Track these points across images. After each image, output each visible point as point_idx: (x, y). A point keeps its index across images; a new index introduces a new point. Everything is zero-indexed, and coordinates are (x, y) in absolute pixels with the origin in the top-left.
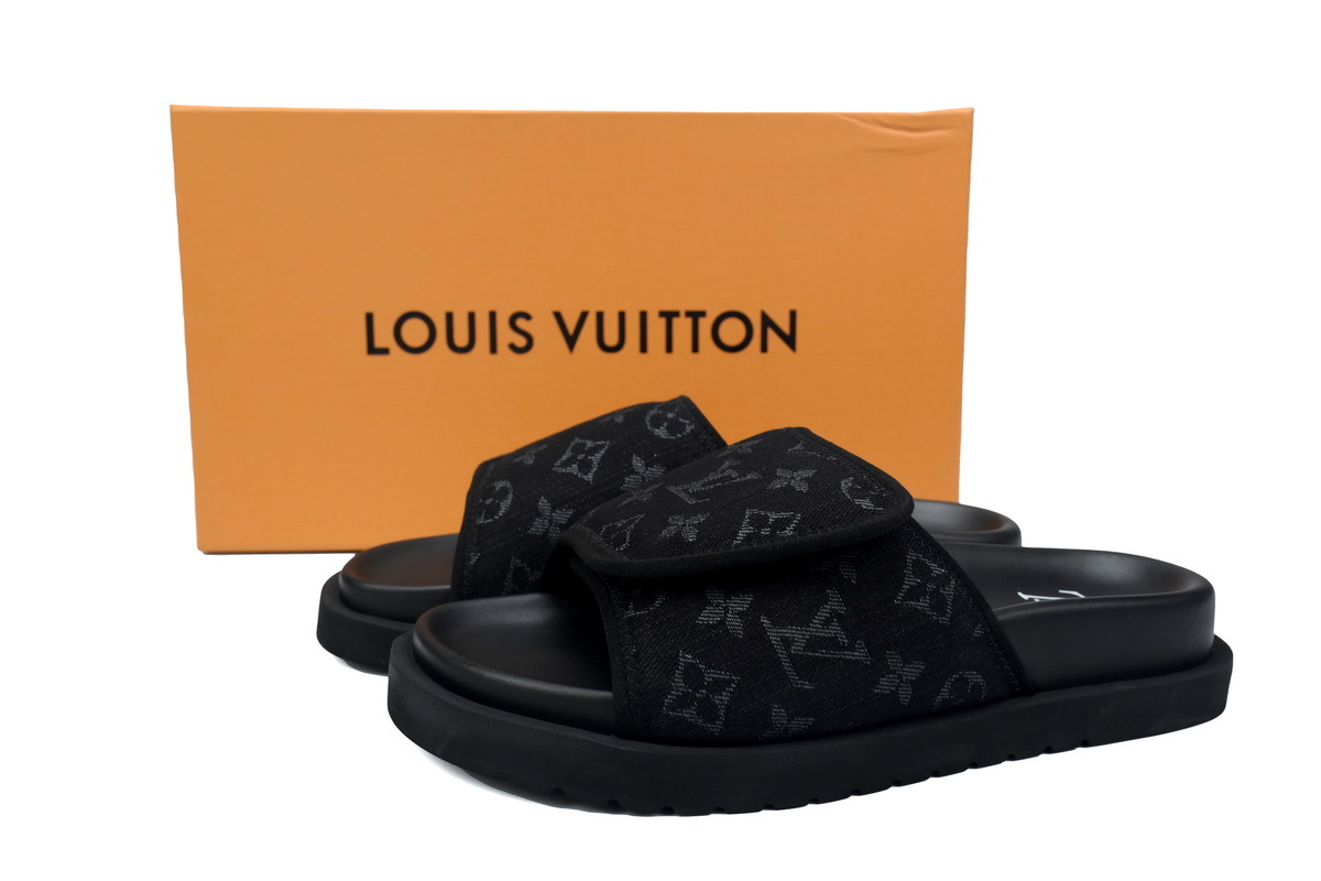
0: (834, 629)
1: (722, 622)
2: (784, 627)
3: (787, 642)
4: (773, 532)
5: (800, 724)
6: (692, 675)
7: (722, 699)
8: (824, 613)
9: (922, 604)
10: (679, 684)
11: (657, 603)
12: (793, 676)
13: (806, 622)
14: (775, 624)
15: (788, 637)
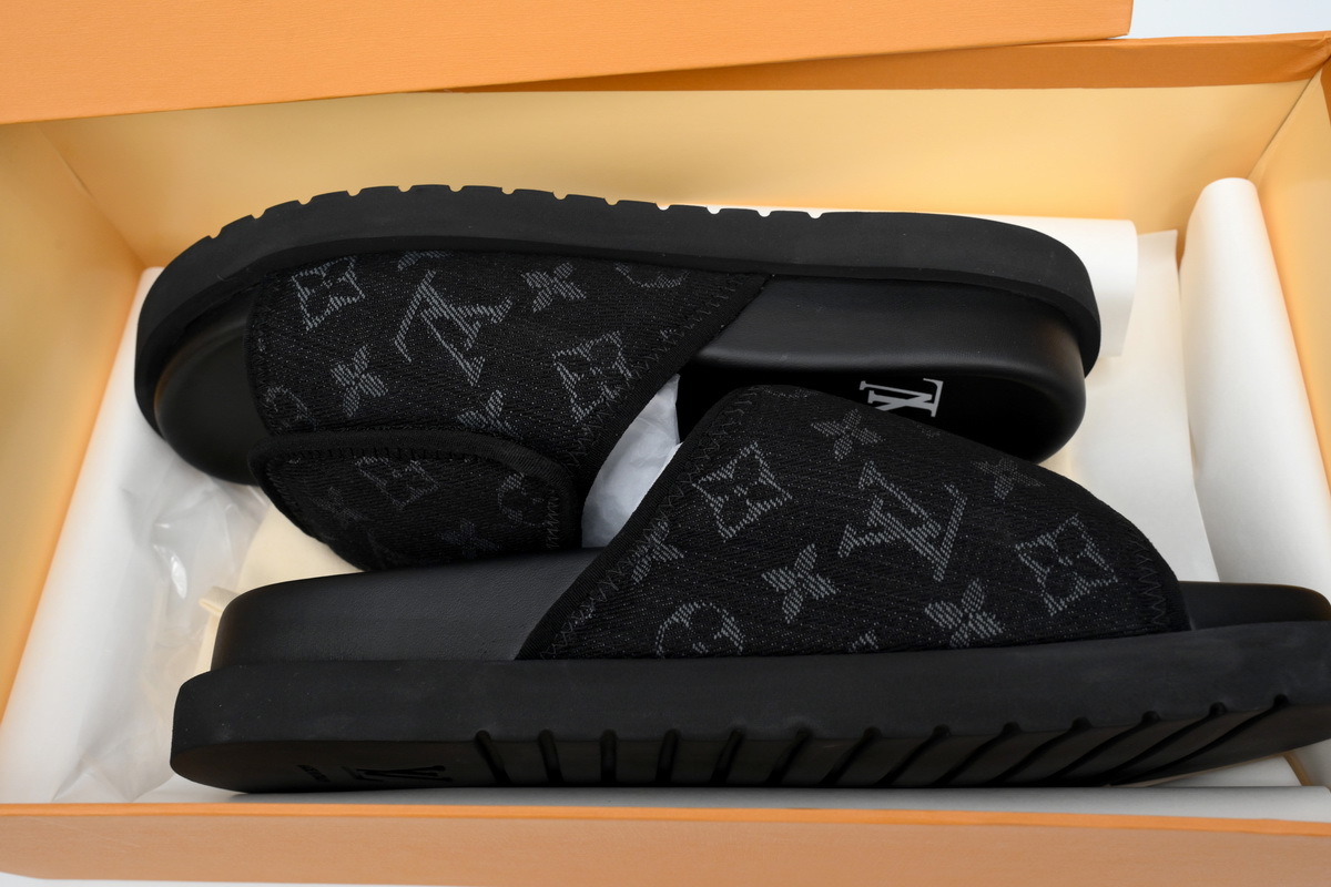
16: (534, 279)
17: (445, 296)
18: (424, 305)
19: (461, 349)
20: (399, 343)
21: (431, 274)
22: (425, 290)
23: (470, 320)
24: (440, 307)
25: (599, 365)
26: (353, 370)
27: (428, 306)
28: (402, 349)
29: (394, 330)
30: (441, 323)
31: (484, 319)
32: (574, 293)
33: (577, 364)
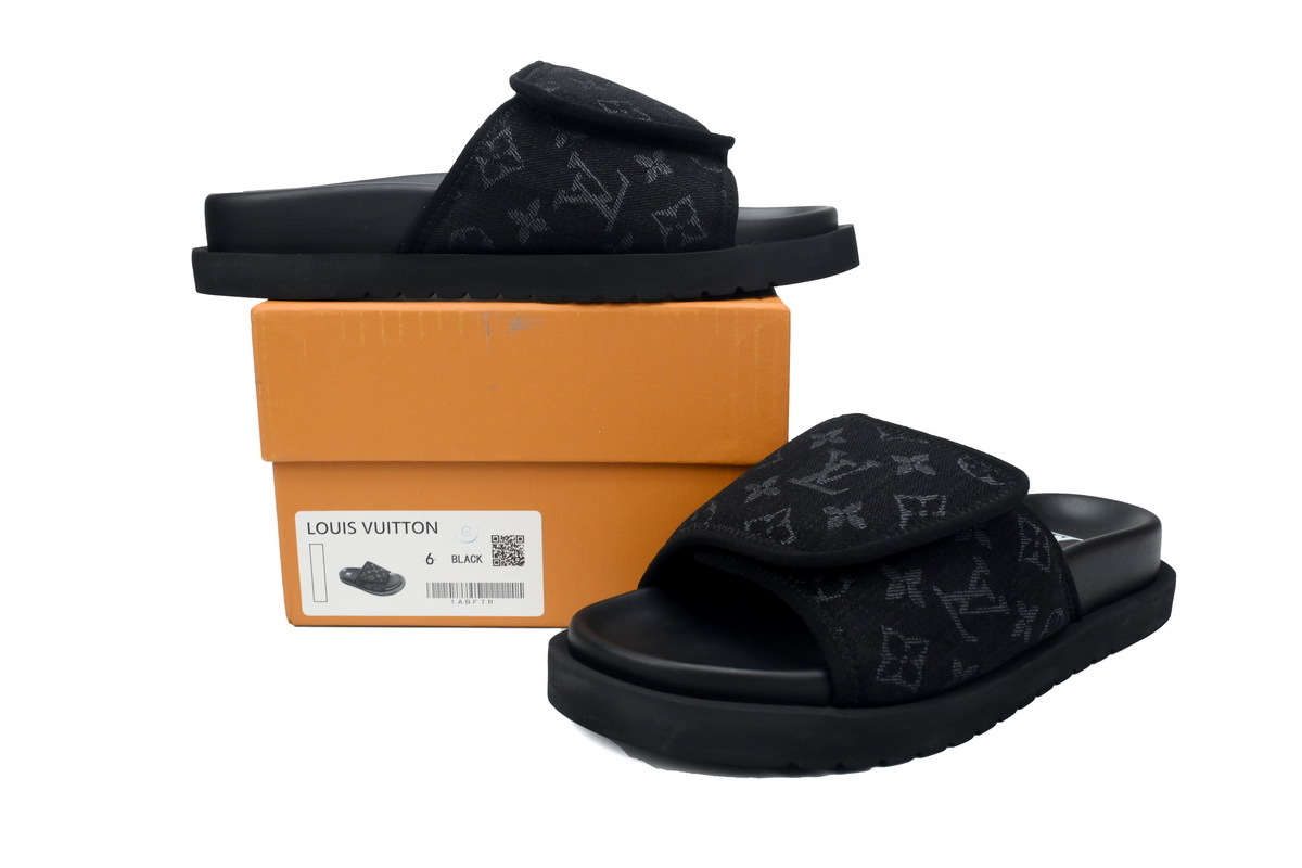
0: (985, 590)
1: (906, 596)
2: (952, 593)
3: (956, 605)
4: (929, 513)
5: (971, 670)
6: (895, 644)
7: (919, 662)
8: (975, 577)
9: (1034, 559)
10: (887, 655)
11: (846, 586)
12: (964, 633)
13: (965, 587)
14: (945, 591)
15: (957, 601)
16: (541, 225)
17: (597, 211)
18: (611, 205)
19: (584, 174)
20: (626, 182)
21: (609, 228)
22: (611, 215)
23: (579, 192)
24: (600, 202)
25: (495, 161)
26: (657, 170)
27: (608, 204)
28: (624, 178)
29: (629, 190)
30: (598, 192)
31: (570, 193)
32: (516, 216)
33: (509, 161)
